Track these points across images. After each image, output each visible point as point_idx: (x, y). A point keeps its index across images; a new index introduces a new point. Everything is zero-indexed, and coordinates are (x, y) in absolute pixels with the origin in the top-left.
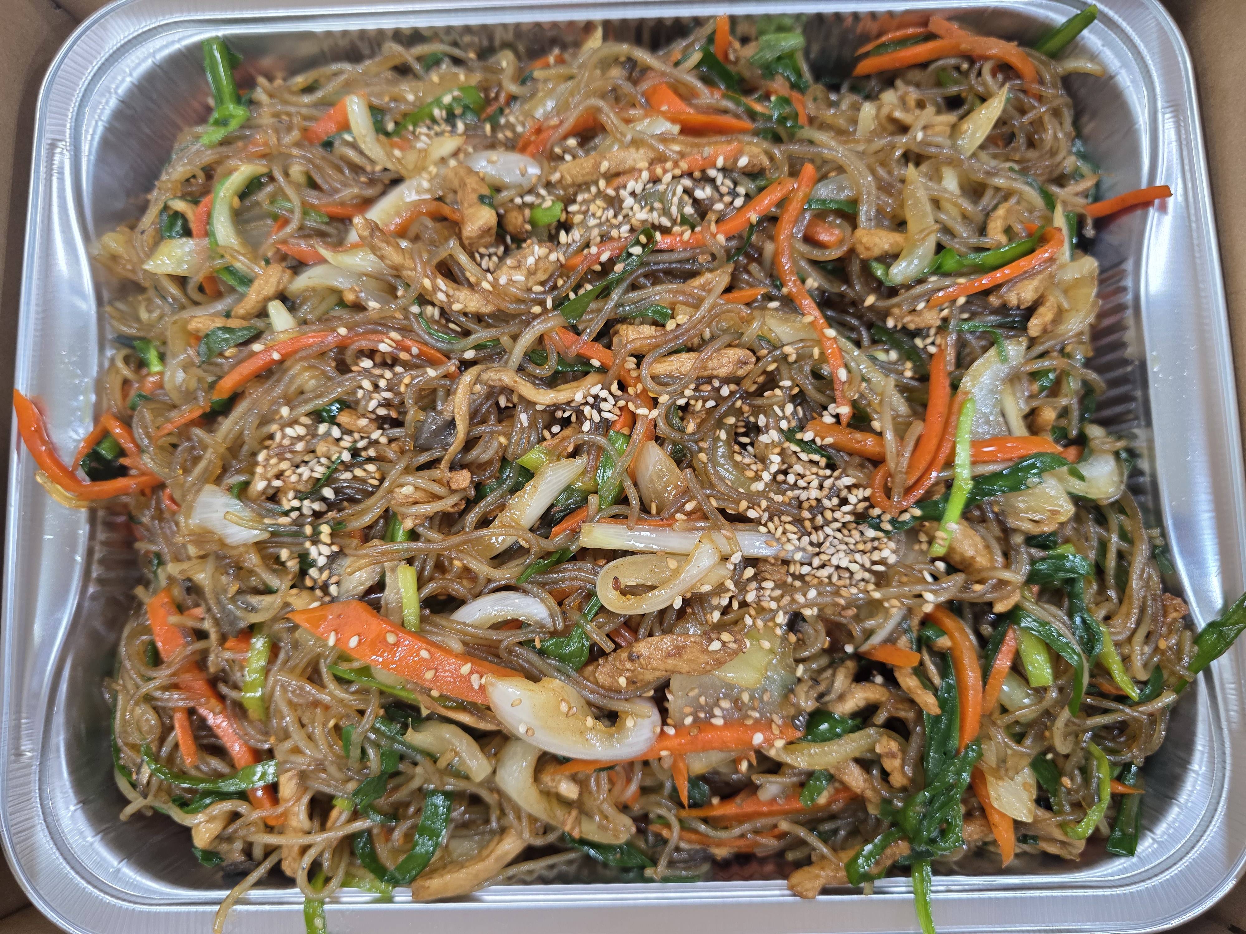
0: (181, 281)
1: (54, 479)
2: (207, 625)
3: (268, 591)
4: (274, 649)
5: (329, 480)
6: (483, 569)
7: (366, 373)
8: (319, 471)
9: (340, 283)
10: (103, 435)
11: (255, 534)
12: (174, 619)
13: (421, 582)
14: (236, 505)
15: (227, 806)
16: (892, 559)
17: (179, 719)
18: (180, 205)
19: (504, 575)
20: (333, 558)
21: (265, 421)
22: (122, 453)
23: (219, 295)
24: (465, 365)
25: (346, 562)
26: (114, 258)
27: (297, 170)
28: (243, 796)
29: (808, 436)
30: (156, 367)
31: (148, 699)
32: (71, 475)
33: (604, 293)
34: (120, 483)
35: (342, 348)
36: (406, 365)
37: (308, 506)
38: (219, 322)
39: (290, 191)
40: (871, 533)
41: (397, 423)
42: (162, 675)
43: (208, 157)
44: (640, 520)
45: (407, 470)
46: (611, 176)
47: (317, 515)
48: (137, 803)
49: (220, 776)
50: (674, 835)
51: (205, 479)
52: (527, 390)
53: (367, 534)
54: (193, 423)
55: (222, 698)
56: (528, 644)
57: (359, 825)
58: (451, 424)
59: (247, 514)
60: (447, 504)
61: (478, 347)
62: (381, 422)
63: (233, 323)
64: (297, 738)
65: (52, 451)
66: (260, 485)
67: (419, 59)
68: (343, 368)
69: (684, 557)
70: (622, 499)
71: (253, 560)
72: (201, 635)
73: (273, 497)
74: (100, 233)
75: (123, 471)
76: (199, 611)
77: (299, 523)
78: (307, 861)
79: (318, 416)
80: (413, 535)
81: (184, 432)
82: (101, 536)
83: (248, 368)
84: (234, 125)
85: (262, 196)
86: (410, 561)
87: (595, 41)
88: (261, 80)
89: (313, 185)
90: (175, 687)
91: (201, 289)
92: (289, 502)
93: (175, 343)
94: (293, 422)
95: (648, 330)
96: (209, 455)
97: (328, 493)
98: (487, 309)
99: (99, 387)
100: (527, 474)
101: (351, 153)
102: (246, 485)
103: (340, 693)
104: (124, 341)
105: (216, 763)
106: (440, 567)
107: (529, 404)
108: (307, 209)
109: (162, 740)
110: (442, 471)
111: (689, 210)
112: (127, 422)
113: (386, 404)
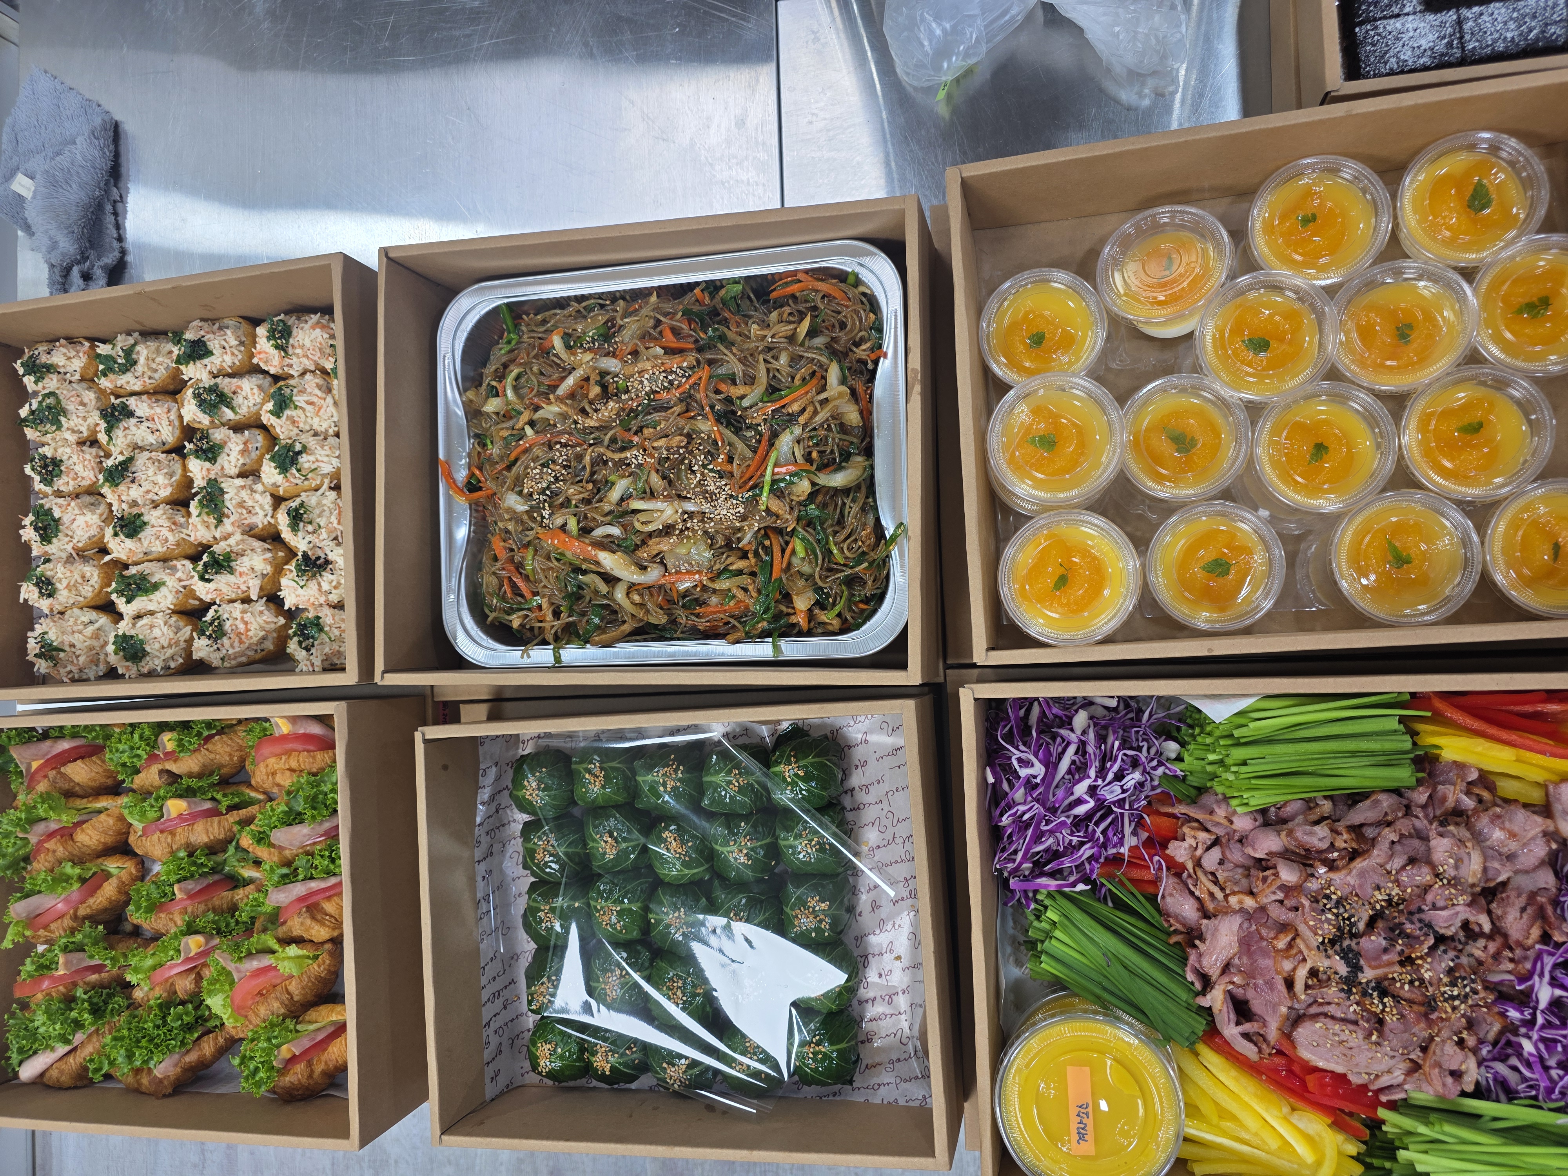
0: (497, 414)
1: (456, 492)
2: (514, 547)
3: (532, 529)
4: (536, 551)
5: (548, 488)
6: (599, 518)
7: (558, 450)
8: (545, 485)
9: (550, 417)
10: (472, 475)
11: (526, 508)
12: (502, 544)
13: (579, 522)
14: (519, 498)
15: (524, 612)
16: (742, 511)
17: (506, 582)
18: (494, 383)
19: (609, 518)
20: (550, 515)
21: (526, 468)
22: (480, 481)
23: (511, 418)
24: (591, 445)
25: (555, 517)
26: (471, 401)
27: (535, 369)
28: (529, 609)
29: (711, 467)
30: (490, 446)
31: (494, 573)
32: (462, 490)
33: (636, 416)
34: (479, 493)
35: (549, 441)
36: (572, 446)
37: (542, 498)
38: (509, 432)
39: (533, 378)
40: (735, 502)
41: (570, 467)
42: (498, 564)
43: (504, 360)
44: (649, 499)
45: (572, 484)
46: (639, 373)
47: (545, 501)
48: (492, 616)
49: (521, 603)
50: (683, 621)
51: (508, 490)
52: (610, 454)
53: (562, 505)
54: (503, 469)
55: (521, 574)
56: (613, 542)
57: (571, 619)
58: (584, 467)
59: (522, 501)
60: (586, 495)
61: (594, 439)
62: (564, 467)
63: (515, 432)
64: (545, 582)
65: (454, 482)
66: (526, 491)
67: (584, 308)
68: (551, 448)
69: (662, 511)
70: (645, 492)
71: (525, 517)
72: (512, 550)
73: (531, 495)
74: (465, 390)
75: (480, 489)
76: (511, 542)
77: (538, 503)
78: (553, 632)
79: (543, 465)
80: (576, 506)
81: (500, 472)
82: (474, 515)
83: (519, 450)
84: (514, 343)
85: (523, 380)
86: (575, 515)
87: (654, 298)
88: (524, 317)
89: (542, 374)
90: (504, 569)
91: (504, 416)
92: (536, 496)
93: (496, 439)
94: (535, 468)
95: (651, 430)
96: (509, 481)
97: (548, 492)
98: (597, 425)
99: (469, 455)
100: (613, 484)
101: (555, 359)
102: (522, 491)
103: (556, 563)
104: (477, 436)
105: (520, 599)
106: (586, 517)
107: (612, 460)
108: (540, 384)
109: (500, 589)
110: (584, 484)
111: (666, 384)
112: (480, 469)
113: (566, 460)
